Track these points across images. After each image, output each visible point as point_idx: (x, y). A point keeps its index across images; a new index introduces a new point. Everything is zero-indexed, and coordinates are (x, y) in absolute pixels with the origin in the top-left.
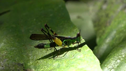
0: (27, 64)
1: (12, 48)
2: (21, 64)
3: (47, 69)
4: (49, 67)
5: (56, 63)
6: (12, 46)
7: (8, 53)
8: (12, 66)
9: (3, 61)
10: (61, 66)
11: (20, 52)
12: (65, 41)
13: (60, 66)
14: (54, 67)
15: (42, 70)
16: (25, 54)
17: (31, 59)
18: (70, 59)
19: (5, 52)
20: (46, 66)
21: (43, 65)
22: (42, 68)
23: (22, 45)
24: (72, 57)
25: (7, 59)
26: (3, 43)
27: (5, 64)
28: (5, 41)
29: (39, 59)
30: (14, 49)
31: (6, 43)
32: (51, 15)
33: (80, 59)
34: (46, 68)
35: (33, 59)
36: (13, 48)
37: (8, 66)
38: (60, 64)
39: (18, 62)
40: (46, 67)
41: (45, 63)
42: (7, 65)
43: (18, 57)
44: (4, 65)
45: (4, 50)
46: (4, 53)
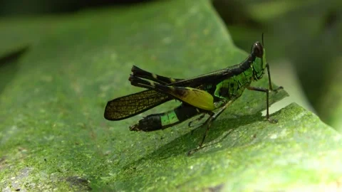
0: (99, 178)
1: (45, 138)
2: (80, 180)
3: (169, 183)
4: (174, 177)
5: (198, 163)
6: (44, 133)
7: (33, 151)
8: (48, 186)
9: (18, 173)
10: (216, 169)
11: (74, 147)
12: (221, 89)
13: (213, 168)
14: (190, 175)
15: (152, 188)
16: (90, 151)
17: (110, 164)
18: (244, 146)
19: (24, 151)
20: (164, 175)
21: (153, 176)
22: (151, 184)
23: (79, 126)
24: (251, 140)
25: (32, 169)
26: (14, 128)
27: (25, 183)
28: (20, 120)
29: (140, 161)
30: (53, 140)
31: (24, 126)
32: (167, 40)
33: (279, 141)
34: (166, 183)
35: (118, 164)
36: (48, 137)
37: (36, 188)
38: (210, 164)
39: (68, 174)
40: (164, 178)
41: (158, 169)
42: (34, 184)
43: (68, 160)
44: (23, 187)
45: (19, 144)
46: (19, 153)
